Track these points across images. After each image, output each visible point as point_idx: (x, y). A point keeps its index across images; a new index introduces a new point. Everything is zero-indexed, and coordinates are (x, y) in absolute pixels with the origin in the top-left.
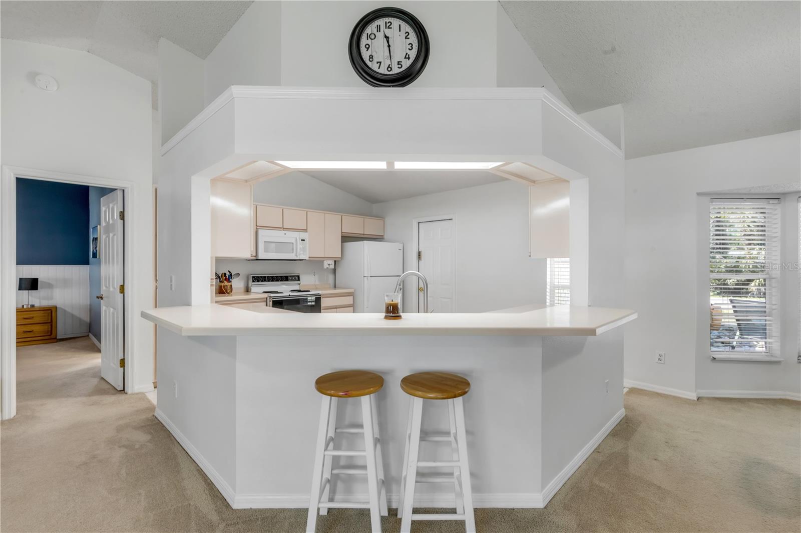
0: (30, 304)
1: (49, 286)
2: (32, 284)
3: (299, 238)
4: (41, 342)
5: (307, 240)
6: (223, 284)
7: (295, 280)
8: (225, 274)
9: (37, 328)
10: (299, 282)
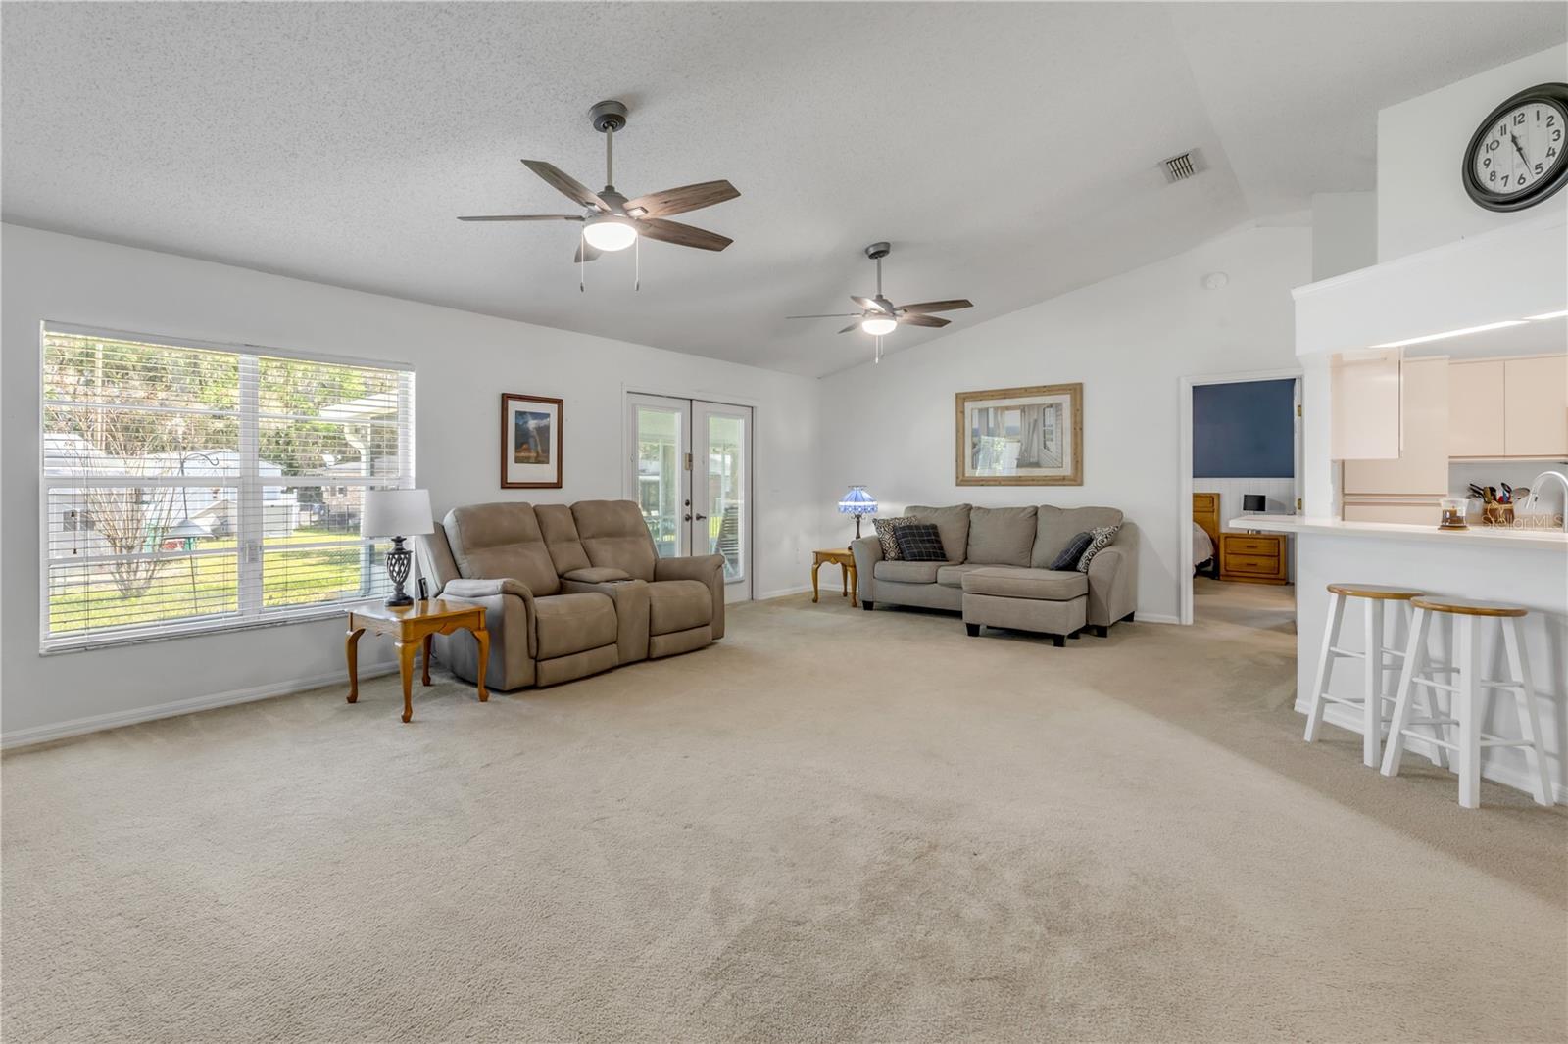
1: (1273, 506)
2: (1259, 503)
4: (1269, 581)
6: (1491, 507)
8: (1493, 490)
9: (1262, 562)
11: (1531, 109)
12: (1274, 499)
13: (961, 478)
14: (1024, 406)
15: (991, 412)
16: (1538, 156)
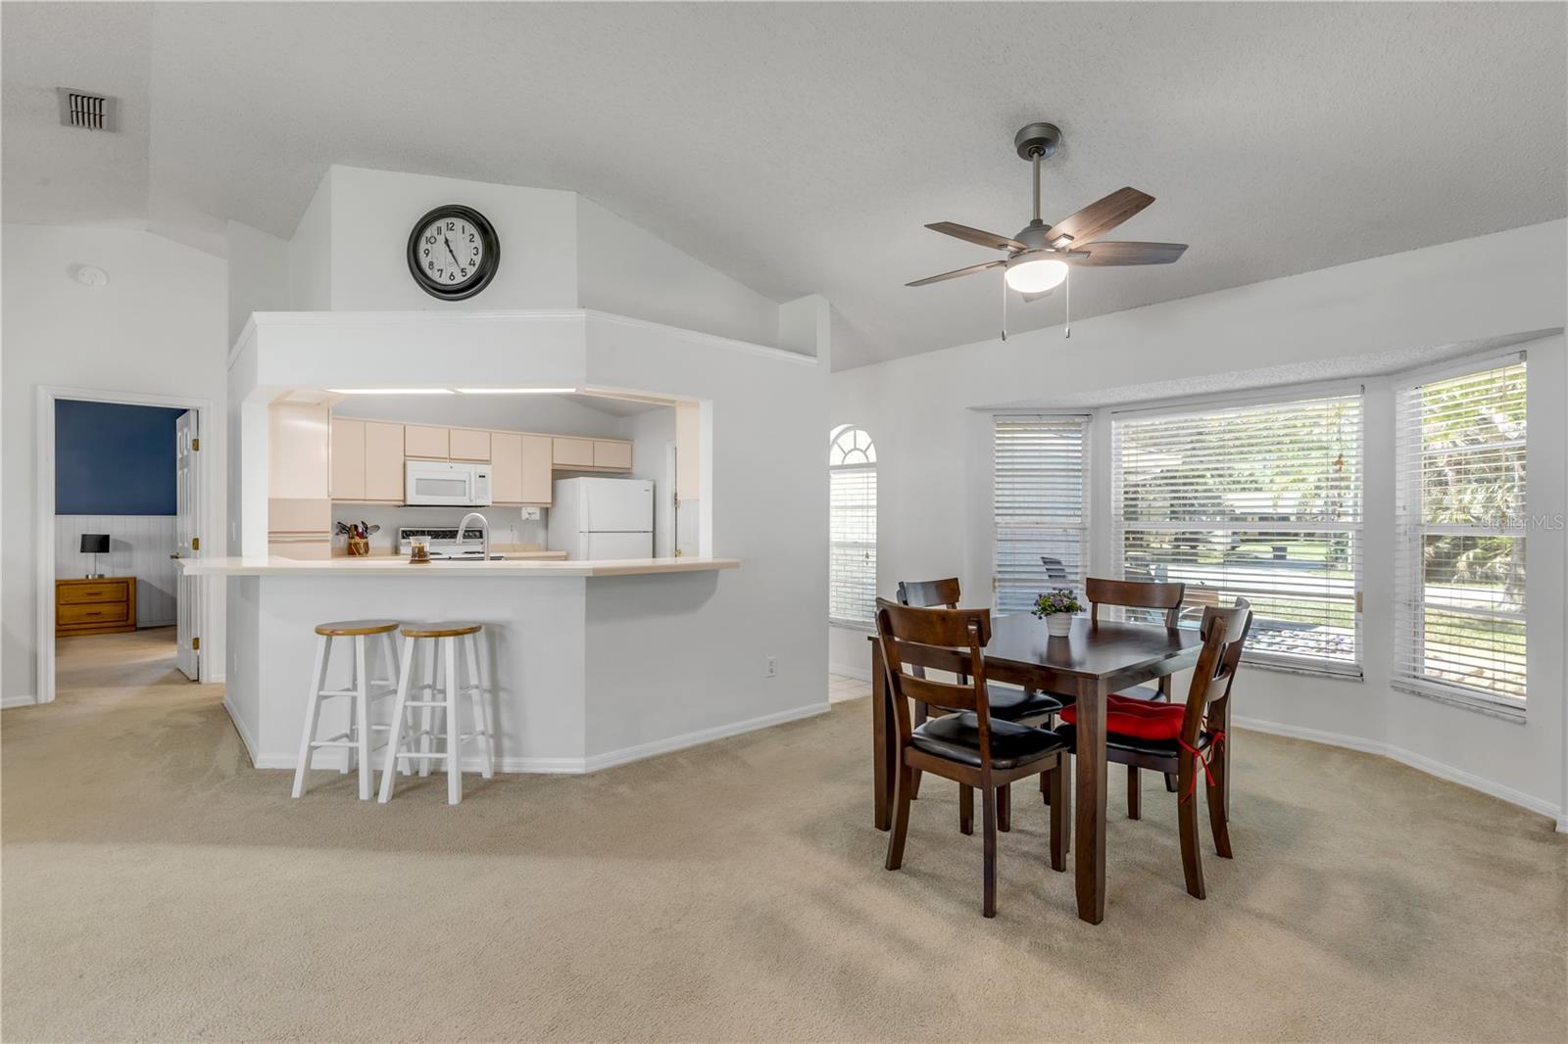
0: (98, 573)
1: (127, 547)
2: (100, 544)
3: (475, 474)
4: (116, 629)
5: (489, 477)
6: (353, 541)
7: (476, 537)
8: (356, 527)
9: (105, 609)
10: (481, 540)
11: (459, 223)
12: (118, 538)
16: (464, 262)
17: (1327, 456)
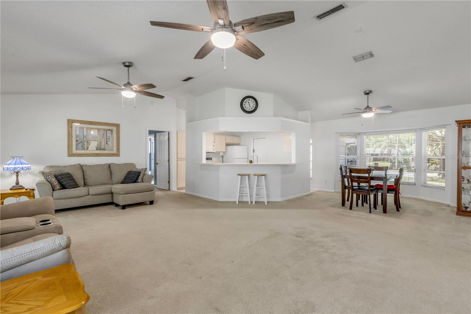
5: (215, 146)
7: (210, 159)
11: (251, 99)
13: (71, 153)
14: (99, 129)
15: (85, 129)
16: (251, 107)
17: (409, 143)
